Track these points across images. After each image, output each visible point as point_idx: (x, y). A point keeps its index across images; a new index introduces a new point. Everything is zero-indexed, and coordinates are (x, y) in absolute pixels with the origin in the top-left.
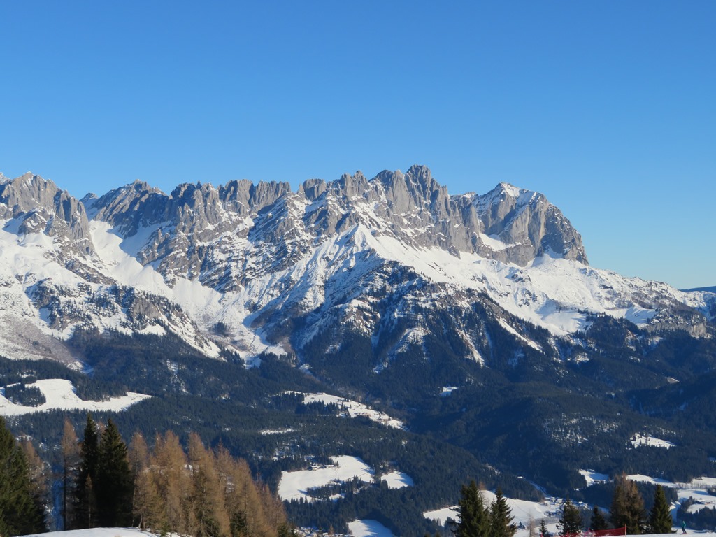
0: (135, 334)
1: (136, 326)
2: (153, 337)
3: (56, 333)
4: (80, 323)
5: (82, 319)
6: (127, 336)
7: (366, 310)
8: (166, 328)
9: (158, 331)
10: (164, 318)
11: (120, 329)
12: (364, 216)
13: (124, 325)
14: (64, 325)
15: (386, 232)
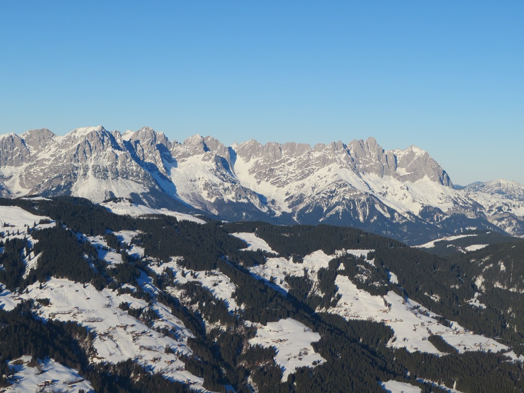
0: (237, 202)
1: (237, 199)
2: (242, 203)
3: (209, 200)
4: (218, 197)
5: (219, 195)
6: (233, 202)
7: (325, 198)
8: (249, 200)
9: (245, 201)
10: (249, 196)
11: (231, 200)
12: (338, 160)
13: (233, 198)
14: (212, 197)
15: (346, 167)
